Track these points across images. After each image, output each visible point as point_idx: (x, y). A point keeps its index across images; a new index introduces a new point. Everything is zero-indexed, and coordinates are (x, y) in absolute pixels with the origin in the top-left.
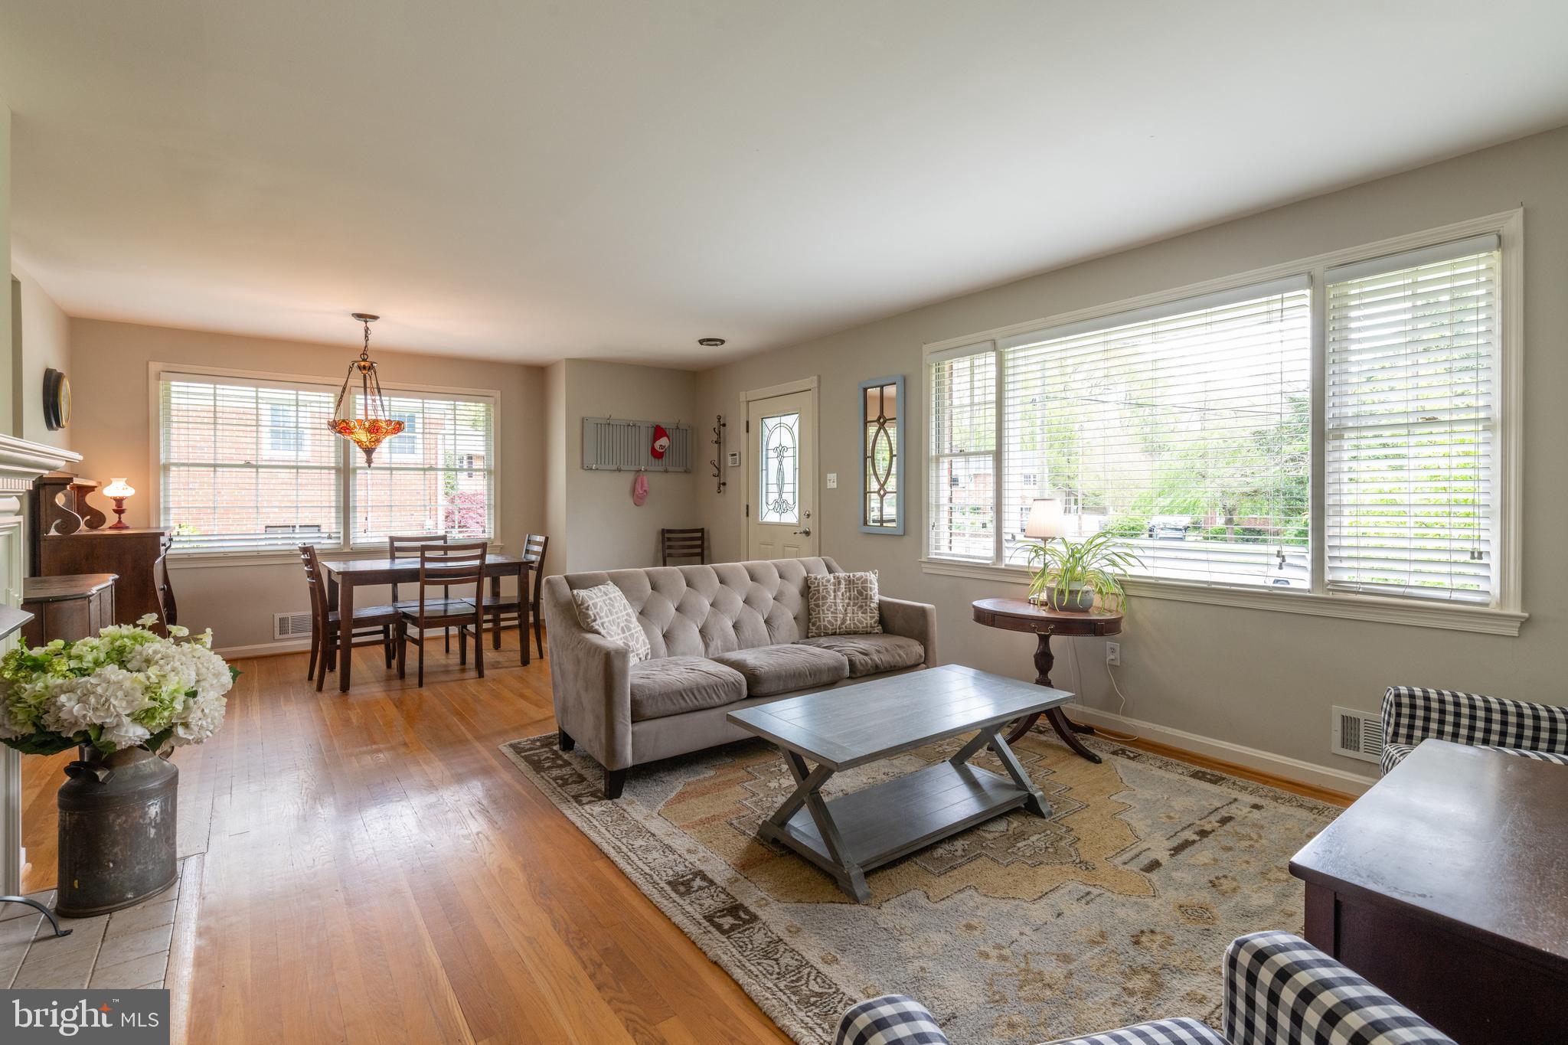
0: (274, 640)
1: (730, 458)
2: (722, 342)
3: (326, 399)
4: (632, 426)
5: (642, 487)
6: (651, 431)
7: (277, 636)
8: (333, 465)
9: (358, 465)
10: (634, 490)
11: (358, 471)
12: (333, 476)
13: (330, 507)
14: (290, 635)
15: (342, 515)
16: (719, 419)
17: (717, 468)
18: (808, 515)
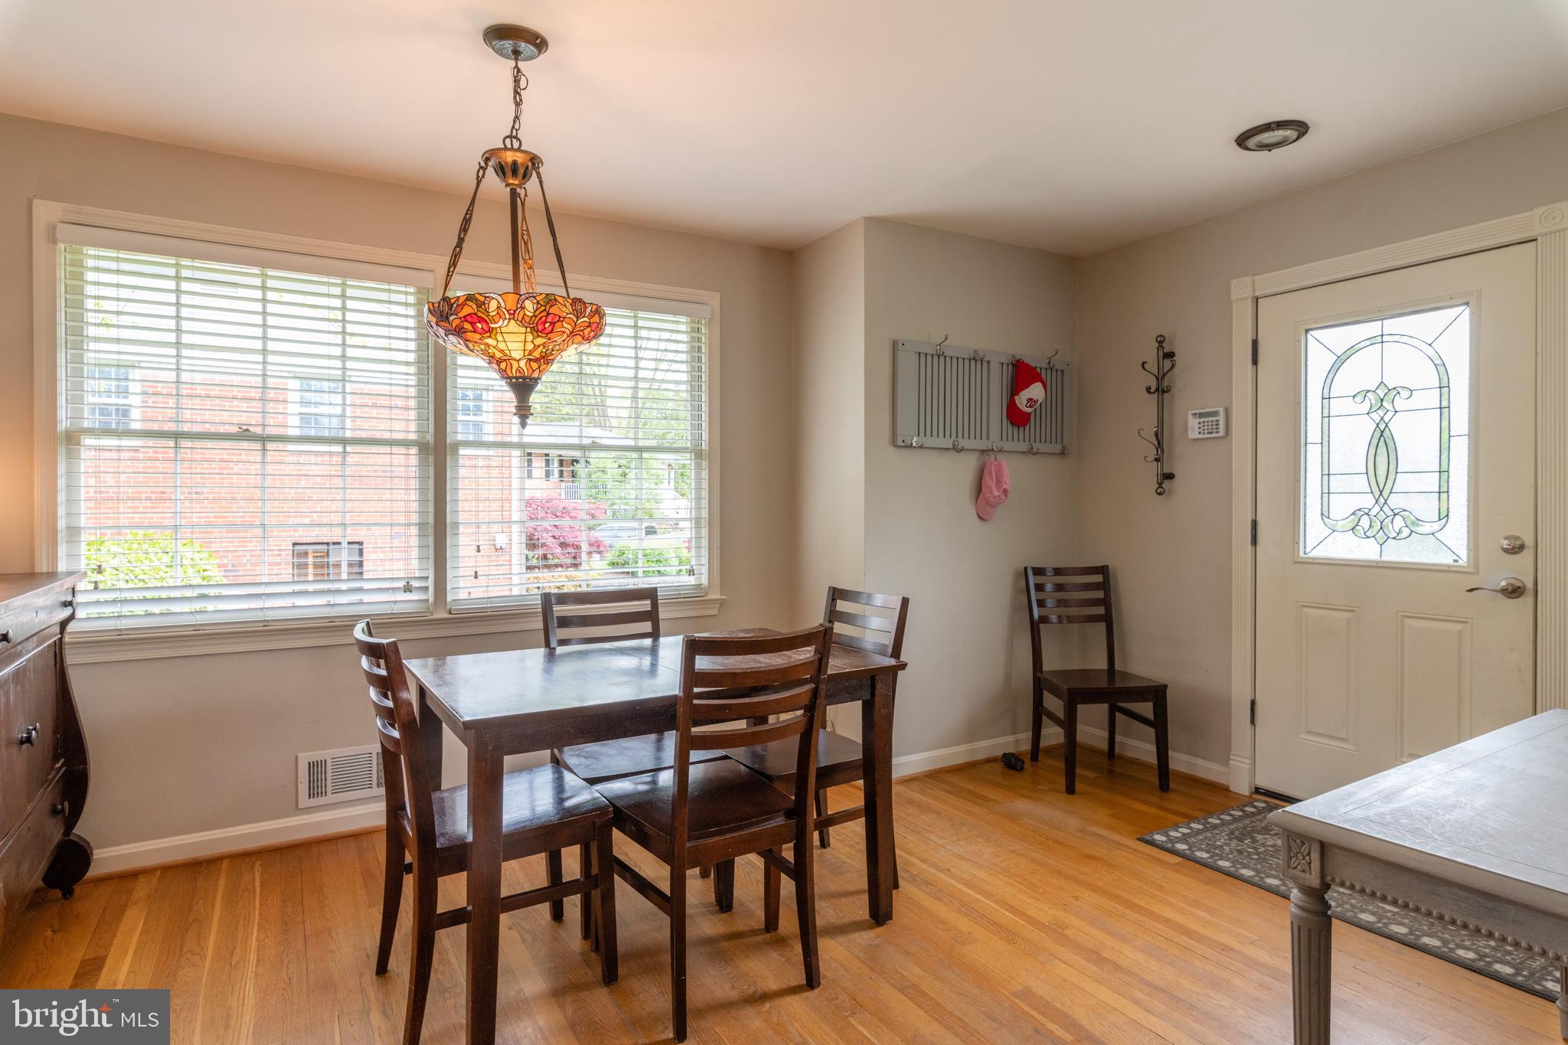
0: (298, 810)
1: (1193, 423)
2: (1301, 128)
3: (401, 298)
4: (977, 359)
5: (999, 483)
6: (1008, 371)
7: (304, 801)
8: (413, 436)
9: (460, 437)
10: (979, 489)
11: (462, 451)
12: (414, 460)
13: (409, 525)
14: (330, 798)
15: (431, 540)
16: (1160, 343)
17: (1156, 444)
18: (1515, 548)
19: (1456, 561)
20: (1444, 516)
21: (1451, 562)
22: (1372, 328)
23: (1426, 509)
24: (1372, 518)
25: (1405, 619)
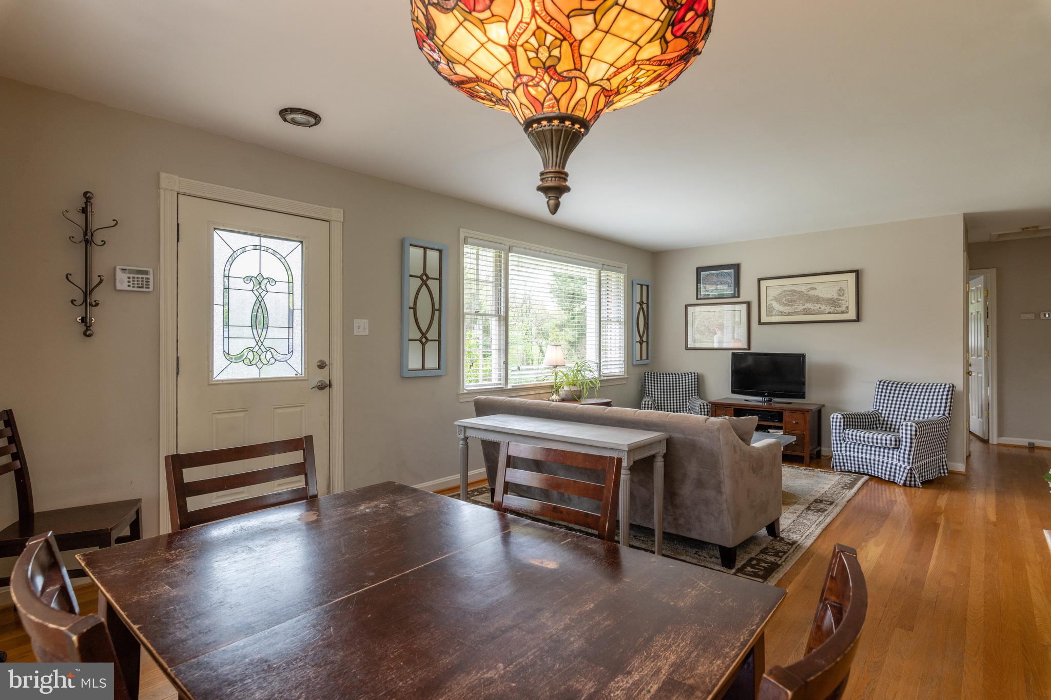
1: (122, 276)
2: (317, 118)
17: (84, 290)
18: (322, 366)
19: (296, 375)
20: (291, 352)
21: (294, 375)
22: (255, 240)
23: (282, 347)
24: (255, 353)
25: (275, 410)
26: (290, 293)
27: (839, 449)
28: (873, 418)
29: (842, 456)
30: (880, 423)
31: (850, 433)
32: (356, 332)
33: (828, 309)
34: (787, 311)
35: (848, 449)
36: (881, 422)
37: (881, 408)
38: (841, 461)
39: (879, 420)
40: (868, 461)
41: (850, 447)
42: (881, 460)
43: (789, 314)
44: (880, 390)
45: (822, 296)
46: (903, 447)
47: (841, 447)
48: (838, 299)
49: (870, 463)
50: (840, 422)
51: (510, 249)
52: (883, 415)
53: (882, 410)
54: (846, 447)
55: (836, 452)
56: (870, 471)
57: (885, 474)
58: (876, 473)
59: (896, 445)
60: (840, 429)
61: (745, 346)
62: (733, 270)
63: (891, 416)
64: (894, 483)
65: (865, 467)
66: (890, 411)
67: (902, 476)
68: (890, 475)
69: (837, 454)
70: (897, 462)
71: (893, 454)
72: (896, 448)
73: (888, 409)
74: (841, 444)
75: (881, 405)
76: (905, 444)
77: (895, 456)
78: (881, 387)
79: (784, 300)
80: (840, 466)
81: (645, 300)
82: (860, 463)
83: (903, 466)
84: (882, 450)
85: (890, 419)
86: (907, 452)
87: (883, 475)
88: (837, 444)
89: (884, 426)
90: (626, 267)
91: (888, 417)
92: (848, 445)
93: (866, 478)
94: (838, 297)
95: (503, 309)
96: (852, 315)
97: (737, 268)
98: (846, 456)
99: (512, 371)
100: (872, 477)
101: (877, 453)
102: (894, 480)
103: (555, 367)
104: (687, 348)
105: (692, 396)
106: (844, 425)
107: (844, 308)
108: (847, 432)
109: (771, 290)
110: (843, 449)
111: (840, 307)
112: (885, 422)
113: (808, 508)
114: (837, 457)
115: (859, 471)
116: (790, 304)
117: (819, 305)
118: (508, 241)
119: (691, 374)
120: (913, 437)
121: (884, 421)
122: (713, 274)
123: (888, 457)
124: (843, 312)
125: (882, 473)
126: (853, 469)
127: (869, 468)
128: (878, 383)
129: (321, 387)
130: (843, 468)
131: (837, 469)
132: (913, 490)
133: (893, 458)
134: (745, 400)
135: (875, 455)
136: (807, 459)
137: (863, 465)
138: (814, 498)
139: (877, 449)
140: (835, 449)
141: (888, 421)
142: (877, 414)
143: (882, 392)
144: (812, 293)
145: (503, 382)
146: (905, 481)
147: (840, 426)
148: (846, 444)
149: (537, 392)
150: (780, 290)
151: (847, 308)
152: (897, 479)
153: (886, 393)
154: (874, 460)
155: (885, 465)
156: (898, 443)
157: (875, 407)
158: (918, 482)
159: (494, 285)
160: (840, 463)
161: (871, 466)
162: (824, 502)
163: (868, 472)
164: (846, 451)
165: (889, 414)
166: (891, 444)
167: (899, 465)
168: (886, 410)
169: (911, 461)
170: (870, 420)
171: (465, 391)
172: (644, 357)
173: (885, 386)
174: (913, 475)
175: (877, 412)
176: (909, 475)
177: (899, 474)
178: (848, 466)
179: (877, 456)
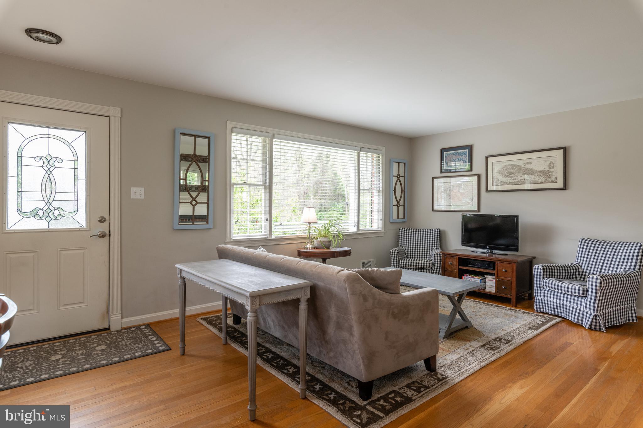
18: (102, 220)
19: (81, 227)
20: (76, 211)
21: (79, 227)
22: (45, 131)
23: (68, 207)
24: (44, 211)
25: (61, 251)
26: (76, 169)
27: (539, 294)
28: (573, 270)
29: (542, 300)
30: (579, 274)
31: (547, 281)
32: (133, 197)
33: (540, 179)
34: (508, 182)
35: (546, 295)
36: (581, 273)
37: (582, 261)
38: (541, 304)
39: (579, 272)
40: (561, 306)
41: (547, 294)
42: (572, 306)
43: (510, 184)
44: (582, 247)
45: (536, 169)
46: (589, 297)
47: (540, 293)
48: (549, 171)
49: (563, 308)
50: (540, 272)
51: (273, 137)
52: (583, 268)
53: (582, 263)
54: (544, 293)
55: (537, 297)
56: (563, 314)
57: (574, 318)
58: (568, 317)
59: (583, 294)
60: (540, 278)
61: (476, 209)
62: (467, 150)
63: (589, 268)
64: (581, 326)
65: (559, 311)
66: (589, 264)
67: (588, 321)
68: (578, 319)
69: (537, 298)
70: (584, 309)
71: (581, 302)
72: (583, 297)
73: (588, 262)
74: (541, 290)
75: (582, 259)
76: (591, 294)
77: (583, 304)
78: (583, 244)
79: (506, 173)
80: (540, 308)
81: (402, 174)
82: (555, 307)
83: (589, 312)
84: (573, 297)
85: (588, 271)
86: (592, 301)
87: (573, 319)
88: (538, 290)
89: (583, 277)
90: (384, 150)
91: (587, 270)
92: (546, 292)
93: (558, 319)
94: (548, 169)
95: (268, 180)
96: (560, 184)
97: (470, 148)
98: (544, 300)
99: (276, 226)
100: (564, 320)
101: (569, 300)
102: (582, 323)
103: (310, 223)
104: (434, 210)
105: (434, 247)
106: (544, 275)
107: (553, 179)
108: (545, 281)
109: (496, 165)
110: (542, 294)
111: (550, 177)
112: (584, 274)
113: (483, 346)
114: (538, 301)
115: (554, 313)
116: (511, 175)
117: (534, 177)
118: (271, 131)
119: (435, 230)
120: (598, 288)
121: (583, 272)
122: (453, 154)
123: (577, 304)
124: (553, 182)
125: (572, 317)
126: (550, 312)
127: (562, 311)
128: (581, 240)
129: (103, 236)
130: (542, 310)
131: (537, 311)
132: (598, 333)
133: (581, 305)
134: (472, 251)
135: (567, 301)
136: (514, 300)
137: (557, 309)
138: (496, 336)
139: (569, 297)
140: (536, 294)
141: (586, 272)
142: (577, 266)
143: (583, 248)
144: (528, 166)
145: (267, 233)
146: (591, 325)
147: (540, 275)
148: (545, 290)
149: (299, 242)
150: (503, 164)
151: (556, 178)
152: (584, 323)
153: (586, 249)
154: (566, 306)
155: (574, 310)
156: (585, 293)
157: (577, 261)
158: (602, 327)
159: (262, 163)
160: (540, 306)
161: (564, 310)
162: (503, 341)
163: (561, 315)
164: (544, 296)
165: (588, 267)
166: (579, 293)
167: (586, 311)
168: (585, 264)
169: (596, 309)
170: (569, 271)
171: (232, 240)
172: (401, 216)
173: (586, 242)
174: (598, 321)
175: (577, 265)
176: (594, 320)
177: (586, 319)
178: (546, 309)
179: (568, 303)
